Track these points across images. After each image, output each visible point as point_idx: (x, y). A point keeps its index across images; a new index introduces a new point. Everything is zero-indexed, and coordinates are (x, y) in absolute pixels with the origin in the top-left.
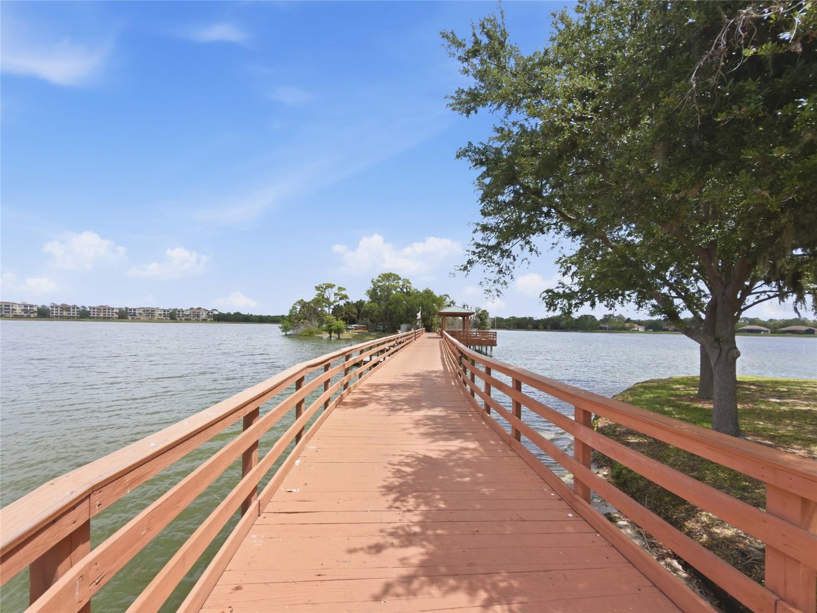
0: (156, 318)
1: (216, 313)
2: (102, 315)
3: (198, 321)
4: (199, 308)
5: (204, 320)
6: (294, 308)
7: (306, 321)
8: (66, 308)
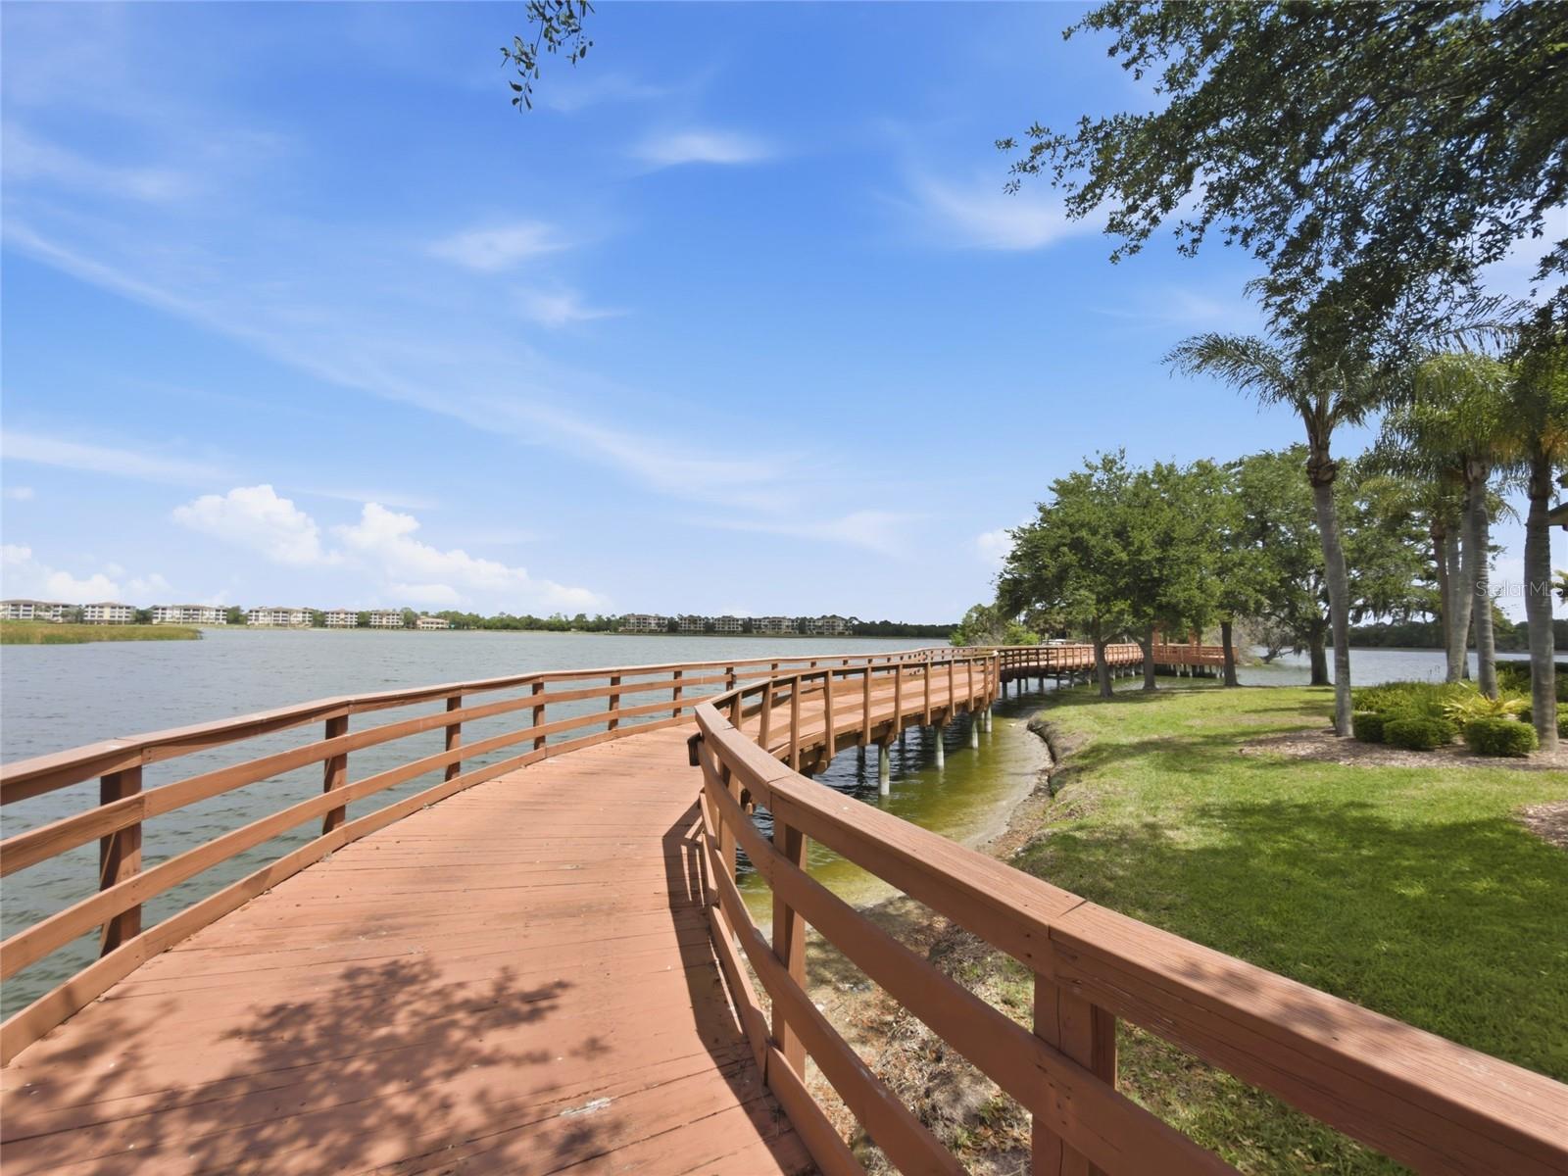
0: (783, 631)
1: (856, 623)
2: (726, 628)
3: (832, 635)
4: (834, 616)
5: (841, 635)
6: (969, 616)
7: (985, 634)
8: (693, 620)
